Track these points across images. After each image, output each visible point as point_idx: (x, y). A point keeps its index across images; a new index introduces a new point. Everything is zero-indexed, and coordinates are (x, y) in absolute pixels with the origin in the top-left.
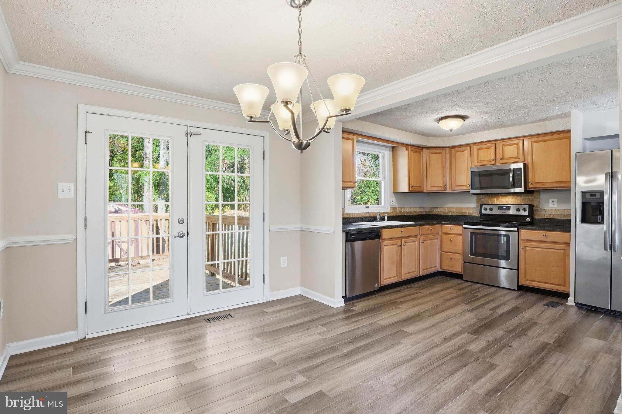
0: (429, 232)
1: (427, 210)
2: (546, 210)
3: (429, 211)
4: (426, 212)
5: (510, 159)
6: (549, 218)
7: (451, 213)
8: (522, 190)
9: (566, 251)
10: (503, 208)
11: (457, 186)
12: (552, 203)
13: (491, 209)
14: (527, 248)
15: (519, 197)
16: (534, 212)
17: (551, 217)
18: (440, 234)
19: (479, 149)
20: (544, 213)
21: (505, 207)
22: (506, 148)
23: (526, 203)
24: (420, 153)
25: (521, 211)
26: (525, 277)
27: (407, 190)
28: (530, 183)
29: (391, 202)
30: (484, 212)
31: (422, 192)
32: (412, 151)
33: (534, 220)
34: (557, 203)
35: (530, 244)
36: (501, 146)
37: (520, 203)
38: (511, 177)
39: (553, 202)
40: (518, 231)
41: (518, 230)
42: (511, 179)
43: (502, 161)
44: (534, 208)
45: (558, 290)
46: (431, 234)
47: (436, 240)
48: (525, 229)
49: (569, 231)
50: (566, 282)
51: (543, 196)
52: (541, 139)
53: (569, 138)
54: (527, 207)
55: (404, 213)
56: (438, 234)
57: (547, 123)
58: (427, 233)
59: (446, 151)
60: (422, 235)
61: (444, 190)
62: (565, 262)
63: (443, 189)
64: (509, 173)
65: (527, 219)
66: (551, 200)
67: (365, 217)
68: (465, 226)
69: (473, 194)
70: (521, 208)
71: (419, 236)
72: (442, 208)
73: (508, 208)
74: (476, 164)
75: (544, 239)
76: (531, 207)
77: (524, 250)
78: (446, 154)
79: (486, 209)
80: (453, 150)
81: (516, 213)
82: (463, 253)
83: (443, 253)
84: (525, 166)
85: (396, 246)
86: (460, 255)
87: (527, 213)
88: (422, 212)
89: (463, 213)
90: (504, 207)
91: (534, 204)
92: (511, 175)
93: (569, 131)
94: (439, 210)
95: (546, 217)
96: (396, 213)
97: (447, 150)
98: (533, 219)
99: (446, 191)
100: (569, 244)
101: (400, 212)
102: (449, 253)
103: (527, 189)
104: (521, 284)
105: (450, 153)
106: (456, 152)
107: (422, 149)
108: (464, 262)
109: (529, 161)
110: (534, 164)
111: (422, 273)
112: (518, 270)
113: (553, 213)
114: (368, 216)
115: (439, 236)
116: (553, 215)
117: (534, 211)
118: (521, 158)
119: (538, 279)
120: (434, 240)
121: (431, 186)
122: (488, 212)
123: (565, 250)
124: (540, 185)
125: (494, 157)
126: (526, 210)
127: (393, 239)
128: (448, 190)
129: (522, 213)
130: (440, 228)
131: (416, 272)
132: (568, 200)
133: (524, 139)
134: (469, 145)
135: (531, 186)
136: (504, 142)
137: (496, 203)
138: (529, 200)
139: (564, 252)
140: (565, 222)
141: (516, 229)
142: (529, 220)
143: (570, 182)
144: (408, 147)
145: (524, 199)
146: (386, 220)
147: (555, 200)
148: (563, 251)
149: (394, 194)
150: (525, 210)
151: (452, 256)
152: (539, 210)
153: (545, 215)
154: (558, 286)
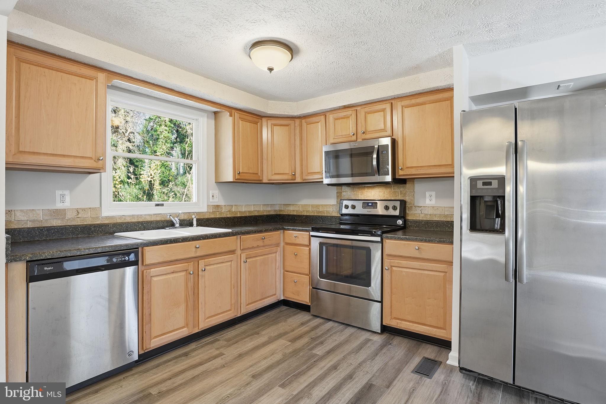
0: (260, 243)
1: (277, 208)
2: (422, 208)
3: (281, 209)
4: (275, 211)
5: (375, 132)
6: (425, 219)
7: (307, 211)
8: (389, 178)
9: (447, 274)
10: (368, 205)
11: (309, 173)
12: (430, 198)
13: (354, 207)
14: (394, 268)
15: (389, 190)
16: (407, 211)
17: (428, 218)
18: (282, 244)
19: (336, 119)
20: (420, 212)
21: (371, 204)
22: (369, 116)
23: (397, 198)
24: (256, 123)
25: (391, 209)
26: (391, 312)
27: (231, 179)
28: (400, 168)
29: (211, 196)
30: (344, 211)
31: (260, 183)
32: (240, 118)
33: (407, 222)
34: (436, 198)
35: (397, 262)
36: (363, 114)
37: (389, 199)
38: (375, 158)
39: (431, 196)
40: (382, 242)
41: (382, 239)
42: (375, 163)
43: (364, 136)
44: (408, 205)
45: (435, 335)
46: (263, 246)
47: (274, 255)
48: (391, 238)
49: (452, 243)
50: (446, 325)
51: (418, 187)
52: (413, 101)
53: (451, 99)
54: (398, 204)
55: (236, 212)
56: (278, 245)
58: (255, 245)
59: (295, 123)
60: (242, 250)
61: (292, 180)
62: (445, 293)
63: (290, 177)
64: (372, 153)
66: (428, 194)
67: (151, 222)
68: (312, 233)
69: (328, 185)
70: (391, 204)
71: (239, 252)
72: (295, 205)
73: (374, 205)
74: (332, 141)
75: (417, 254)
76: (403, 203)
77: (389, 270)
78: (296, 127)
79: (347, 207)
80: (303, 121)
81: (385, 213)
82: (310, 274)
83: (285, 272)
84: (394, 142)
85: (183, 273)
86: (307, 276)
87: (397, 213)
88: (269, 211)
89: (320, 212)
90: (369, 204)
91: (407, 199)
92: (375, 156)
93: (450, 89)
94: (291, 208)
95: (422, 217)
96: (221, 213)
97: (297, 121)
98: (405, 221)
99: (295, 181)
100: (451, 263)
101: (229, 211)
102: (295, 273)
103: (397, 177)
104: (386, 324)
105: (301, 126)
106: (308, 124)
107: (261, 118)
108: (313, 288)
109: (398, 136)
110: (405, 139)
111: (245, 310)
112: (381, 302)
113: (430, 212)
114: (158, 219)
115: (279, 248)
116: (430, 215)
117: (407, 209)
118: (389, 132)
119: (409, 318)
120: (270, 256)
121: (273, 174)
122: (350, 211)
123: (446, 272)
124: (413, 172)
125: (354, 131)
126: (397, 209)
127: (177, 262)
128: (298, 180)
129: (391, 212)
130: (282, 235)
131: (233, 310)
132: (451, 194)
133: (392, 103)
134: (324, 113)
135: (401, 173)
136: (367, 107)
137: (360, 198)
138: (401, 193)
139: (444, 275)
141: (379, 239)
142: (400, 222)
143: (452, 165)
144: (233, 111)
145: (395, 192)
146: (194, 225)
147: (433, 194)
148: (442, 274)
149: (217, 185)
150: (395, 208)
151: (296, 277)
152: (414, 208)
153: (421, 215)
154: (435, 330)
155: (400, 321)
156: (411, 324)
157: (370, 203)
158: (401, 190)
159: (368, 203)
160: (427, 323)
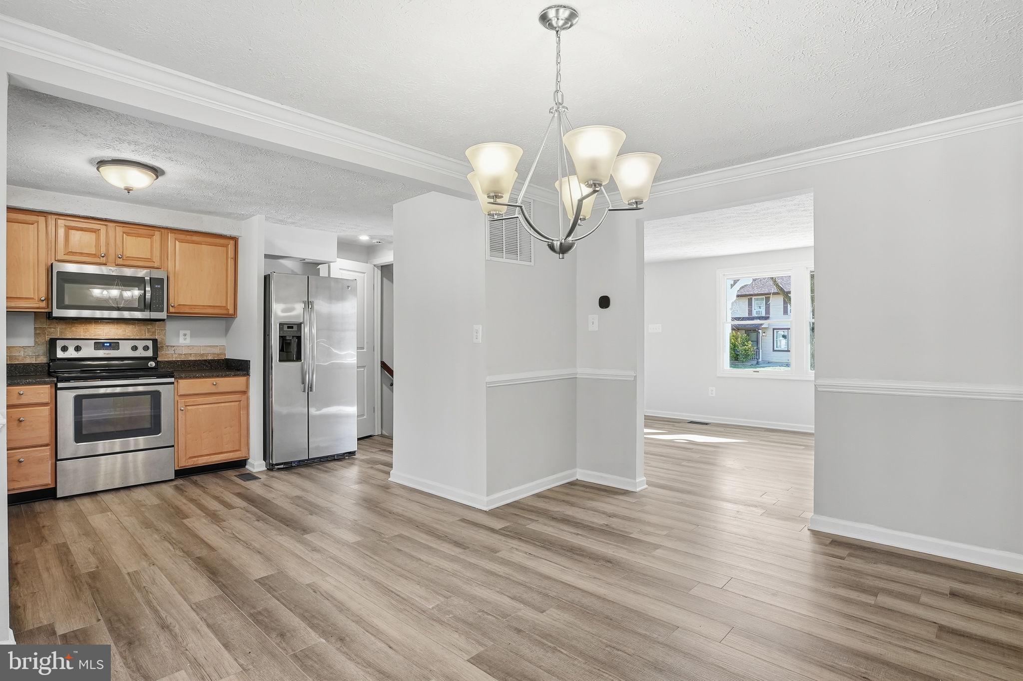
2: (175, 348)
5: (137, 259)
6: (179, 359)
8: (164, 315)
10: (103, 345)
12: (184, 337)
13: (78, 349)
16: (159, 352)
17: (183, 358)
19: (69, 228)
20: (173, 352)
21: (108, 345)
22: (128, 239)
25: (140, 349)
26: (186, 453)
30: (61, 354)
34: (191, 337)
35: (193, 401)
36: (120, 234)
37: (137, 337)
38: (148, 291)
39: (185, 335)
42: (148, 296)
43: (121, 261)
44: (160, 344)
45: (232, 459)
50: (241, 446)
51: (170, 326)
53: (234, 247)
54: (150, 344)
57: (205, 218)
65: (149, 364)
66: (182, 332)
68: (61, 385)
70: (140, 344)
73: (114, 345)
75: (214, 390)
76: (155, 343)
77: (184, 411)
79: (65, 349)
81: (131, 354)
87: (150, 353)
90: (106, 345)
91: (159, 338)
93: (235, 238)
95: (176, 358)
98: (157, 363)
104: (180, 467)
108: (59, 460)
113: (185, 351)
116: (184, 354)
117: (159, 349)
118: (158, 263)
119: (206, 452)
122: (71, 354)
125: (103, 251)
126: (149, 349)
129: (140, 353)
136: (125, 227)
138: (149, 332)
139: (238, 405)
140: (204, 364)
141: (172, 380)
142: (152, 364)
145: (146, 330)
147: (188, 332)
150: (146, 348)
152: (165, 347)
153: (174, 355)
154: (231, 454)
155: (197, 459)
156: (209, 457)
157: (107, 343)
158: (149, 327)
159: (104, 343)
160: (224, 451)
